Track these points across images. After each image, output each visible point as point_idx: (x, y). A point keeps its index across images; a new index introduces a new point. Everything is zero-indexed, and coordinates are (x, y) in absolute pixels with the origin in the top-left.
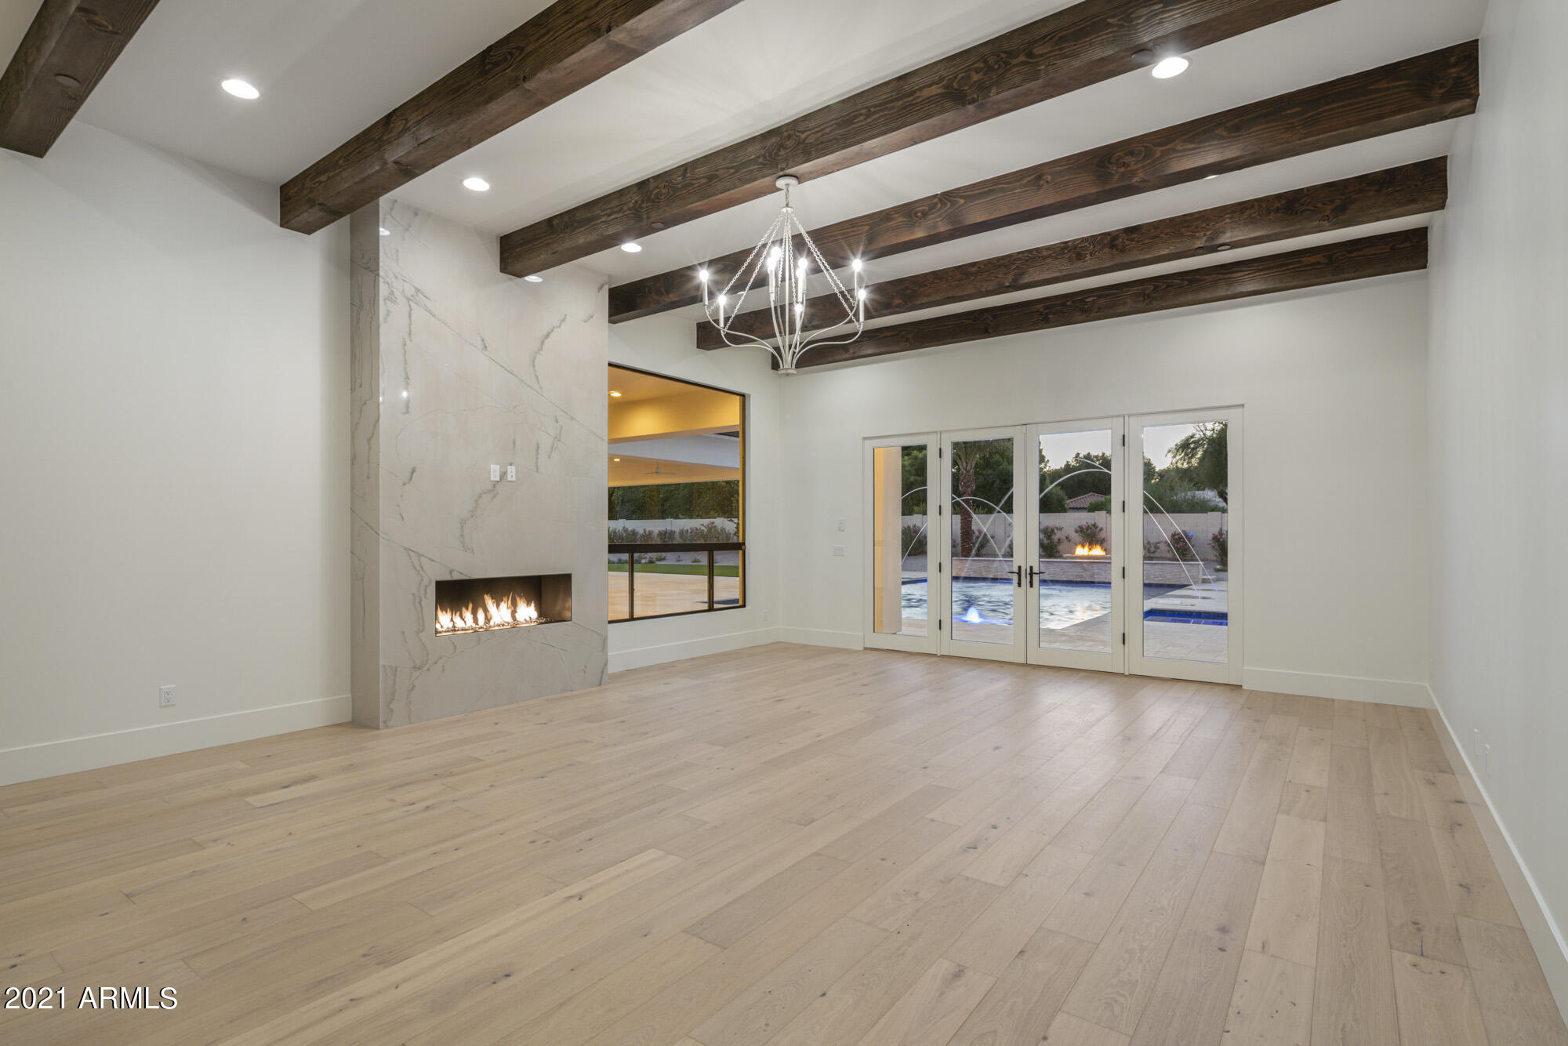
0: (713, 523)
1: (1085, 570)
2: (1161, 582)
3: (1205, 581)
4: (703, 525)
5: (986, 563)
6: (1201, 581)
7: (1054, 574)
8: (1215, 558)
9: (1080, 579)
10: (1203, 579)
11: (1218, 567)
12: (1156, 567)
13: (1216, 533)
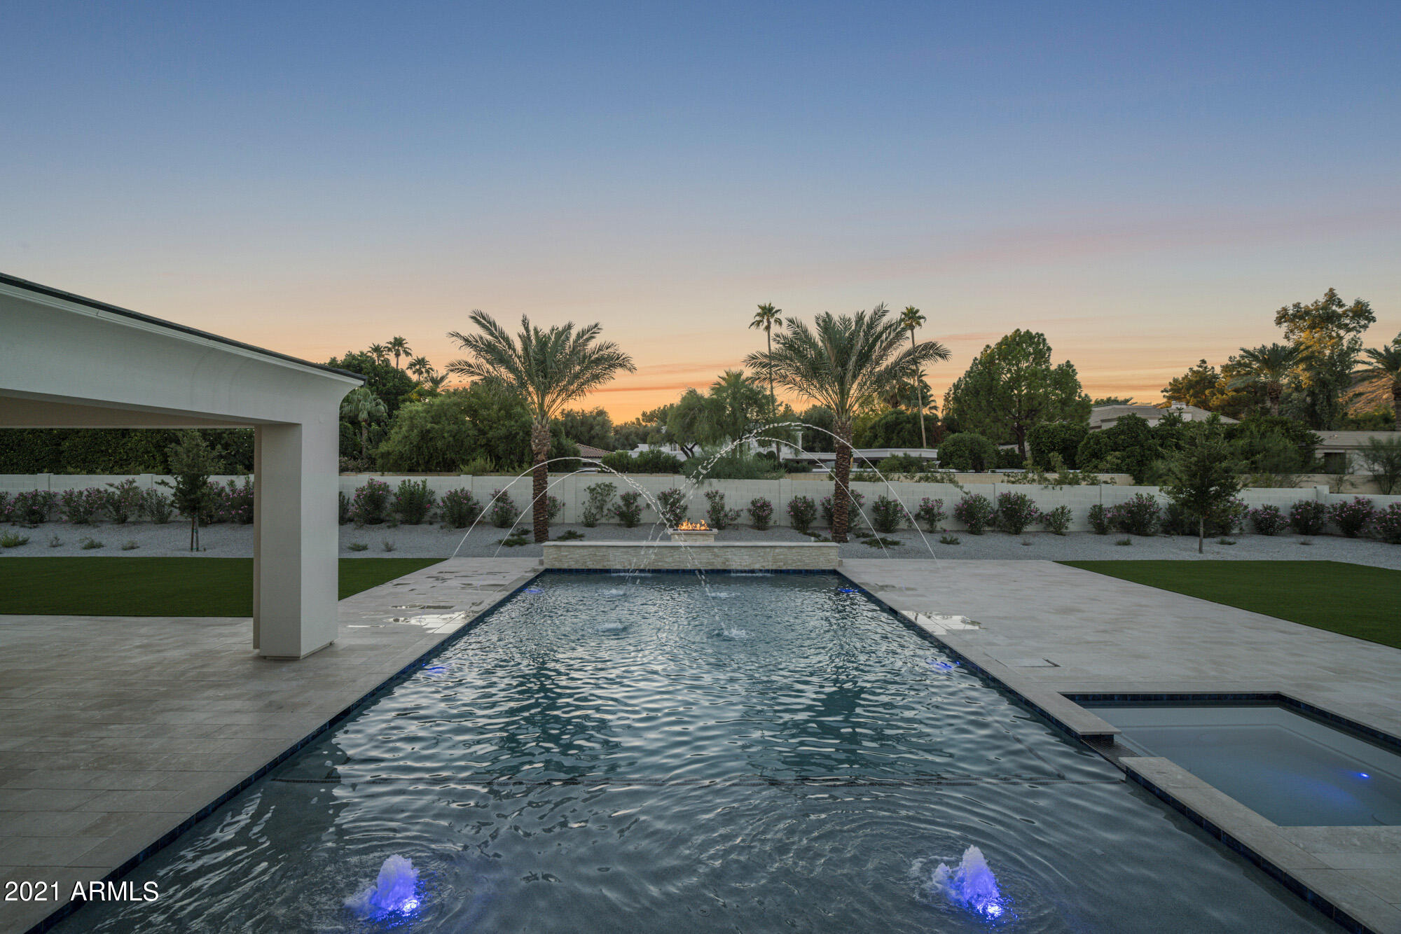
0: (131, 483)
1: (716, 556)
2: (800, 568)
4: (111, 485)
5: (591, 549)
7: (680, 562)
9: (710, 568)
12: (794, 551)
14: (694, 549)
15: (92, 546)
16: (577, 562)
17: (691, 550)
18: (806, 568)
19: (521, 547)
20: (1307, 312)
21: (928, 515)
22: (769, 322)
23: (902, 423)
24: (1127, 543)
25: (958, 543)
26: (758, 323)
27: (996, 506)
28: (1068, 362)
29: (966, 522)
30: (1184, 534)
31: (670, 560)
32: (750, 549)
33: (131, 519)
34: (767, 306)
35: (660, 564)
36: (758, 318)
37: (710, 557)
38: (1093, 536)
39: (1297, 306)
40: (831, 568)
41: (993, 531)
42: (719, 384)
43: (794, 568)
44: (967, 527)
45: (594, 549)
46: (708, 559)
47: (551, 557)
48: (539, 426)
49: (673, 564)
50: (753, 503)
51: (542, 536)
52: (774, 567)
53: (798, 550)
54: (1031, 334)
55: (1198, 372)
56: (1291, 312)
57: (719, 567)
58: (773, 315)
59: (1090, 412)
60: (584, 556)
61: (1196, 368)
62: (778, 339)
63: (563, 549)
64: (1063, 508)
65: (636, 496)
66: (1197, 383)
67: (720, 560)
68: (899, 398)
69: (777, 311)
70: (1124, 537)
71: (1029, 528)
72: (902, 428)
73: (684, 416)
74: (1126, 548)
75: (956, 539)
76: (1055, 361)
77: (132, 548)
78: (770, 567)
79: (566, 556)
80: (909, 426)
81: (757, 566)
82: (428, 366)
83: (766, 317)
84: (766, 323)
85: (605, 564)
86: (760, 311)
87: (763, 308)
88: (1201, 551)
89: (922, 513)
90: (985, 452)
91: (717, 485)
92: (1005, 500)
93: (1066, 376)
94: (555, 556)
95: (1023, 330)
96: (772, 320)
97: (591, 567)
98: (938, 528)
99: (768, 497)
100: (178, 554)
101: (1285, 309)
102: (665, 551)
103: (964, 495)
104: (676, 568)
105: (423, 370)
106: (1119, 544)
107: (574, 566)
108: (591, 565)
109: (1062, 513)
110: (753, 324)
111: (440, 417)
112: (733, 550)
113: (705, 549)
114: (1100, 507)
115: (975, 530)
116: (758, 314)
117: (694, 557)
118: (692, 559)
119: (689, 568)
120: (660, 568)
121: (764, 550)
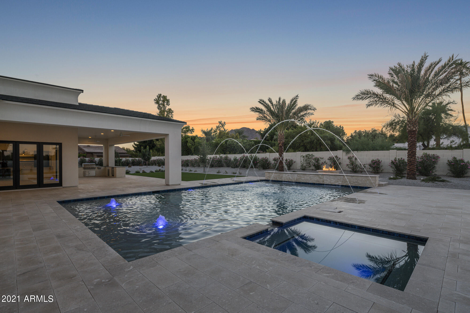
1: (320, 178)
2: (357, 185)
3: (380, 185)
5: (278, 174)
6: (377, 185)
7: (307, 180)
8: (393, 172)
9: (318, 183)
10: (379, 184)
11: (392, 177)
12: (354, 178)
13: (393, 160)
14: (312, 175)
15: (191, 171)
16: (274, 178)
17: (311, 175)
31: (303, 179)
32: (334, 176)
33: (201, 166)
35: (300, 180)
37: (318, 178)
43: (354, 185)
45: (279, 174)
46: (317, 179)
49: (304, 181)
50: (373, 161)
53: (356, 177)
57: (321, 183)
60: (276, 176)
63: (270, 173)
67: (322, 180)
77: (196, 171)
79: (271, 176)
81: (337, 184)
82: (304, 120)
94: (268, 176)
97: (278, 180)
99: (379, 159)
100: (201, 173)
102: (302, 175)
104: (306, 182)
105: (303, 122)
111: (288, 137)
112: (327, 176)
113: (316, 175)
117: (312, 178)
118: (311, 179)
119: (310, 182)
120: (300, 182)
121: (340, 177)
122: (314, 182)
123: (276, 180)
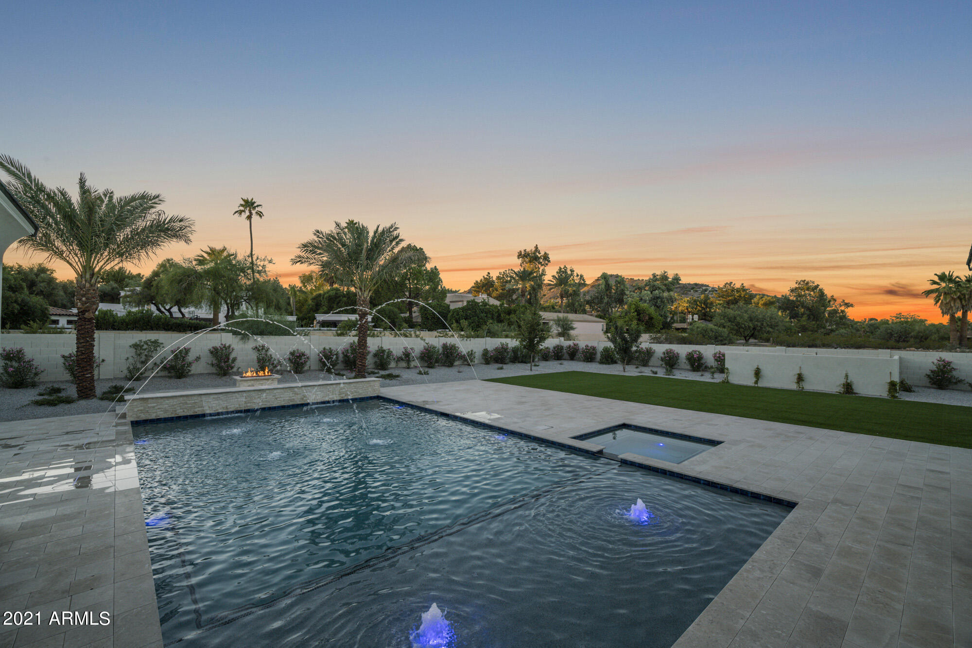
2: (356, 397)
9: (291, 403)
12: (352, 385)
14: (278, 391)
16: (166, 411)
17: (275, 391)
18: (360, 397)
19: (69, 406)
20: (528, 254)
21: (406, 357)
22: (251, 213)
23: (340, 297)
24: (502, 368)
25: (428, 374)
26: (240, 212)
27: (441, 351)
28: (435, 267)
29: (426, 361)
30: (519, 362)
32: (321, 387)
34: (250, 200)
35: (249, 405)
36: (242, 208)
37: (291, 395)
38: (484, 365)
39: (525, 250)
40: (376, 395)
41: (439, 366)
42: (202, 256)
43: (352, 398)
44: (426, 364)
45: (185, 398)
46: (290, 397)
47: (136, 410)
48: (87, 285)
50: (292, 354)
51: (89, 392)
52: (338, 398)
53: (355, 385)
54: (417, 248)
55: (487, 278)
56: (523, 253)
57: (299, 403)
58: (254, 208)
59: (446, 296)
60: (173, 406)
61: (486, 277)
62: (318, 234)
63: (149, 400)
64: (472, 351)
65: (187, 351)
66: (486, 284)
67: (299, 397)
68: (335, 280)
69: (258, 206)
70: (501, 365)
71: (456, 363)
72: (340, 301)
73: (181, 281)
74: (501, 370)
75: (427, 372)
76: (429, 266)
78: (335, 399)
79: (153, 407)
80: (345, 299)
81: (327, 399)
83: (248, 209)
84: (247, 213)
85: (196, 410)
86: (243, 203)
87: (246, 201)
88: (531, 370)
89: (403, 357)
90: (397, 318)
91: (260, 340)
92: (445, 346)
93: (434, 275)
94: (142, 408)
95: (413, 245)
96: (254, 212)
97: (182, 414)
98: (412, 366)
99: (302, 349)
101: (521, 252)
102: (253, 394)
103: (426, 345)
104: (263, 406)
106: (498, 369)
107: (162, 415)
108: (180, 413)
109: (472, 353)
110: (237, 212)
112: (309, 388)
113: (287, 390)
114: (487, 349)
115: (431, 366)
116: (242, 205)
117: (279, 396)
118: (276, 399)
119: (274, 405)
120: (249, 408)
121: (331, 387)
122: (283, 404)
123: (173, 416)
